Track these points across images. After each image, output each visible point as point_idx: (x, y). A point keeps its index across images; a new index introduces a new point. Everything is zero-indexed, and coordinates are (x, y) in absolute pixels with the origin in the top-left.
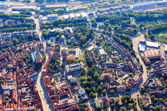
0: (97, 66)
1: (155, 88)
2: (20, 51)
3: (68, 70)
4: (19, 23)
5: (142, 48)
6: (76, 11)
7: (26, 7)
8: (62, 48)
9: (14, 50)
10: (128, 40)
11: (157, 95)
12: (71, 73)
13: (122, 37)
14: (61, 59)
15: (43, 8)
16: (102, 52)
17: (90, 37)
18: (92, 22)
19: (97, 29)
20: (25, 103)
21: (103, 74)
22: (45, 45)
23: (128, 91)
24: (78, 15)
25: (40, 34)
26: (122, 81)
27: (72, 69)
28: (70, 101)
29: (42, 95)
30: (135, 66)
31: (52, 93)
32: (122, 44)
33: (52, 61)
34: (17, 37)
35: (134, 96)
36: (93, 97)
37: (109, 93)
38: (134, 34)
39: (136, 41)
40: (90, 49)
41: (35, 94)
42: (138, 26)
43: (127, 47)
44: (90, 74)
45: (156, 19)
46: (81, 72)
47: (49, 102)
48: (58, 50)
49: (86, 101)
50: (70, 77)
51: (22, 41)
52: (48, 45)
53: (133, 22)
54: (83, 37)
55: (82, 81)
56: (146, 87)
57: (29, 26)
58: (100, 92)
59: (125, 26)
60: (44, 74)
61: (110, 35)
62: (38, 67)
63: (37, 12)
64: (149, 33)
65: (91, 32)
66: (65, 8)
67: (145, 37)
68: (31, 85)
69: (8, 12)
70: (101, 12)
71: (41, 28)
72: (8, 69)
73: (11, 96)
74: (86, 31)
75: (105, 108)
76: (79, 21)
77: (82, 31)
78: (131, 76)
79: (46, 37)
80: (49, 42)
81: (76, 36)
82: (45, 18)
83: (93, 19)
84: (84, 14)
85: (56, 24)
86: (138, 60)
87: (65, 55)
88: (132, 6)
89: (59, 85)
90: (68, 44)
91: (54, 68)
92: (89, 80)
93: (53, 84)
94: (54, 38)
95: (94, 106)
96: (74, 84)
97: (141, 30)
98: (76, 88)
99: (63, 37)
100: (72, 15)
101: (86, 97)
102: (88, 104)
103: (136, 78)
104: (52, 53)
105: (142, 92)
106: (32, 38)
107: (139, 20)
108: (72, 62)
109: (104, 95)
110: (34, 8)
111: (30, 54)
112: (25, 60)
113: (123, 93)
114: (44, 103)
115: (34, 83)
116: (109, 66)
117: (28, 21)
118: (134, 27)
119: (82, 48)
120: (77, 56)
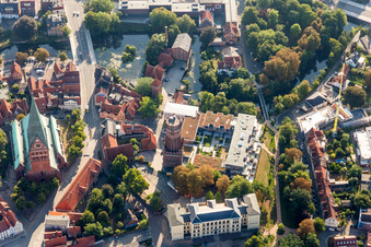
0: (333, 222)
3: (177, 231)
14: (157, 162)
33: (112, 171)
40: (310, 122)
48: (149, 116)
52: (102, 82)
54: (285, 56)
74: (305, 20)
80: (116, 62)
81: (251, 46)
87: (175, 148)
99: (183, 42)
104: (113, 127)
108: (207, 188)
119: (269, 112)
120: (234, 157)
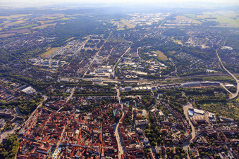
0: (158, 123)
1: (202, 144)
2: (106, 108)
3: (137, 124)
4: (107, 91)
5: (191, 114)
6: (143, 86)
7: (112, 81)
8: (133, 109)
9: (102, 108)
10: (180, 107)
11: (203, 150)
12: (138, 126)
13: (175, 104)
14: (133, 116)
15: (122, 82)
16: (161, 113)
17: (153, 103)
18: (155, 93)
19: (158, 98)
20: (107, 143)
21: (162, 129)
22: (122, 106)
23: (181, 144)
24: (145, 88)
25: (120, 99)
26: (176, 136)
27: (140, 124)
28: (137, 146)
29: (118, 139)
30: (186, 126)
31: (125, 138)
32: (176, 109)
33: (127, 116)
34: (105, 99)
35: (185, 148)
36: (154, 145)
37: (166, 143)
38: (185, 103)
39: (186, 108)
40: (153, 111)
41: (114, 138)
42: (187, 98)
43: (179, 111)
44: (152, 128)
45: (201, 94)
47: (122, 145)
48: (131, 110)
49: (149, 147)
50: (138, 129)
51: (108, 101)
52: (124, 106)
53: (184, 95)
54: (148, 103)
55: (146, 132)
56: (195, 142)
57: (113, 93)
58: (159, 142)
59: (178, 97)
60: (120, 125)
61: (167, 102)
62: (117, 120)
63: (119, 85)
64: (196, 104)
65: (154, 99)
66: (136, 83)
67: (193, 106)
68: (112, 132)
69: (101, 84)
70: (161, 87)
71: (120, 95)
72: (98, 119)
73: (98, 138)
74: (150, 99)
75: (163, 155)
76: (145, 92)
77: (147, 98)
78: (182, 133)
79: (123, 101)
80: (125, 104)
81: (143, 101)
82: (123, 89)
83: (155, 91)
84: (149, 88)
85: (131, 93)
86: (188, 122)
88: (183, 84)
89: (130, 134)
90: (137, 106)
92: (151, 132)
93: (126, 132)
94: (128, 102)
95: (154, 152)
96: (140, 134)
97: (190, 101)
98: (142, 137)
99: (134, 101)
100: (141, 88)
101: (149, 145)
102: (151, 150)
103: (187, 134)
104: (127, 111)
105: (192, 146)
106: (115, 101)
107: (187, 93)
109: (162, 144)
110: (117, 82)
111: (112, 111)
112: (109, 114)
113: (176, 145)
114: (119, 145)
115: (113, 130)
116: (166, 124)
117: (113, 90)
118: (184, 98)
119: (147, 110)
120: (143, 115)
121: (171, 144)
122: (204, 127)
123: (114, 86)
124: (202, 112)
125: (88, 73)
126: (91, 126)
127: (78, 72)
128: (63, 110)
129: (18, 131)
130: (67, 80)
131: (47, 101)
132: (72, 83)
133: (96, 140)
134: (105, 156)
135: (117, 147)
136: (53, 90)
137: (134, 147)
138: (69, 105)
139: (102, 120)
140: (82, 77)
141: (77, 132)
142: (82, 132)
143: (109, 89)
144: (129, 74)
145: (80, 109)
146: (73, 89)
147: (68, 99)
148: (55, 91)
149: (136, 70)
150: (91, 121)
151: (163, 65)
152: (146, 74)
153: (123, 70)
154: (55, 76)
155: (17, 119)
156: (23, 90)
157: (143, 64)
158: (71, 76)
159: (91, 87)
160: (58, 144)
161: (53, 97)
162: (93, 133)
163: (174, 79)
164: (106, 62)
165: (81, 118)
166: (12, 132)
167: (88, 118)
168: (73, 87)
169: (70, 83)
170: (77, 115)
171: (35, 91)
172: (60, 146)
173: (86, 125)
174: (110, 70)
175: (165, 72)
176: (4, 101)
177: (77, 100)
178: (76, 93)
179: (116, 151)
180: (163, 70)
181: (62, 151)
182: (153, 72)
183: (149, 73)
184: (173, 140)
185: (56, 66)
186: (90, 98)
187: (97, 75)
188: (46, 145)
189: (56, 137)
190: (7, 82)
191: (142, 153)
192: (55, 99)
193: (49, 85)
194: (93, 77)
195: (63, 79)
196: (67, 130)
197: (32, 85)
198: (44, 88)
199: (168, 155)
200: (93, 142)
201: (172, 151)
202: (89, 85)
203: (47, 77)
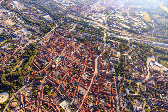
0: (125, 63)
1: (150, 85)
2: (94, 44)
3: (111, 59)
4: (97, 32)
5: (151, 64)
6: (124, 36)
7: (103, 27)
8: (112, 49)
9: (91, 43)
10: (145, 57)
11: (150, 88)
12: (112, 61)
13: (143, 55)
15: (110, 29)
16: (130, 58)
17: (127, 49)
18: (131, 43)
19: (132, 47)
20: (89, 65)
21: (127, 68)
22: (105, 45)
23: (136, 80)
24: (125, 38)
25: (105, 40)
26: (135, 74)
27: (113, 60)
28: (107, 72)
29: (96, 64)
30: (144, 71)
31: (101, 66)
32: (142, 58)
33: (106, 53)
34: (95, 38)
35: (138, 84)
36: (118, 75)
37: (126, 77)
38: (150, 56)
39: (149, 60)
40: (125, 54)
41: (94, 63)
42: (153, 53)
43: (143, 61)
44: (120, 65)
45: (165, 53)
46: (116, 63)
47: (98, 69)
48: (110, 50)
49: (114, 75)
50: (111, 63)
51: (96, 40)
52: (106, 46)
53: (152, 50)
54: (123, 48)
55: (116, 66)
56: (146, 83)
57: (101, 35)
58: (122, 74)
59: (146, 51)
60: (100, 57)
61: (137, 52)
62: (99, 53)
63: (107, 30)
64: (158, 59)
65: (128, 47)
66: (120, 33)
67: (155, 60)
68: (94, 59)
69: (95, 26)
70: (137, 40)
71: (106, 38)
72: (87, 49)
73: (84, 60)
74: (126, 46)
75: (122, 82)
76: (124, 41)
77: (124, 45)
78: (140, 74)
79: (106, 42)
81: (120, 47)
82: (109, 34)
83: (132, 42)
84: (128, 38)
85: (113, 38)
86: (147, 69)
87: (112, 52)
88: (154, 43)
89: (105, 64)
90: (115, 48)
91: (105, 56)
92: (119, 67)
93: (102, 62)
94: (110, 44)
95: (117, 79)
96: (111, 66)
97: (154, 56)
98: (112, 68)
99: (114, 44)
100: (122, 37)
101: (115, 74)
102: (115, 77)
103: (142, 76)
104: (107, 50)
105: (143, 84)
106: (101, 40)
107: (155, 50)
108: (114, 57)
109: (124, 77)
110: (106, 28)
111: (97, 46)
112: (94, 48)
113: (133, 80)
114: (96, 68)
116: (131, 65)
117: (101, 33)
118: (151, 52)
119: (121, 52)
120: (117, 55)
121: (130, 78)
122: (157, 75)
123: (103, 30)
124: (160, 65)
125: (88, 16)
126: (81, 52)
127: (81, 14)
128: (66, 36)
129: (38, 41)
130: (72, 17)
131: (57, 28)
132: (75, 20)
133: (83, 61)
134: (86, 71)
135: (94, 69)
136: (62, 22)
137: (105, 72)
138: (71, 34)
139: (89, 50)
140: (83, 18)
141: (72, 52)
142: (76, 54)
143: (99, 32)
144: (117, 25)
145: (77, 39)
146: (75, 25)
147: (71, 30)
148: (63, 23)
149: (123, 23)
150: (83, 49)
151: (145, 24)
152: (129, 28)
153: (113, 20)
154: (65, 13)
155: (39, 34)
156: (44, 17)
157: (129, 20)
158: (76, 15)
159: (88, 27)
160: (60, 56)
161: (62, 27)
162: (82, 56)
163: (149, 37)
164: (102, 11)
165: (77, 45)
166: (35, 41)
167: (81, 46)
168: (75, 23)
169: (74, 20)
170: (75, 43)
171: (51, 19)
172: (61, 57)
173: (78, 50)
174: (104, 18)
175: (144, 31)
176: (32, 21)
177: (76, 32)
178: (77, 28)
179: (93, 70)
180: (143, 29)
181: (61, 60)
182: (135, 28)
183: (132, 28)
184: (132, 76)
185: (67, 5)
186: (85, 34)
187: (93, 19)
188: (53, 54)
189: (59, 52)
190: (35, 8)
191: (109, 77)
192: (63, 28)
193: (60, 18)
194: (90, 20)
195: (70, 16)
196: (66, 49)
197: (50, 15)
198: (57, 19)
199: (125, 84)
200: (81, 61)
201: (129, 82)
202: (86, 25)
203: (60, 11)
